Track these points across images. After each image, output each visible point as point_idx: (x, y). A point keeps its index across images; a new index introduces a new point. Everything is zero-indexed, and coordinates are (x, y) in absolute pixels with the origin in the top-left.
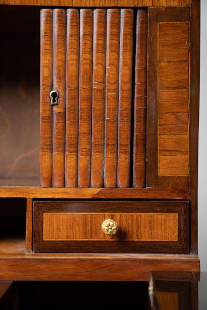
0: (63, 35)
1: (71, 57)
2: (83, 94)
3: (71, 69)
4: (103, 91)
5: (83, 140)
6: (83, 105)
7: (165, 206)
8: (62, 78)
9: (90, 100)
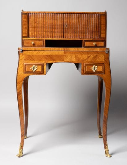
0: (67, 17)
1: (68, 20)
2: (70, 25)
3: (68, 22)
4: (73, 25)
5: (70, 32)
6: (70, 27)
7: (102, 41)
8: (67, 23)
9: (71, 26)
